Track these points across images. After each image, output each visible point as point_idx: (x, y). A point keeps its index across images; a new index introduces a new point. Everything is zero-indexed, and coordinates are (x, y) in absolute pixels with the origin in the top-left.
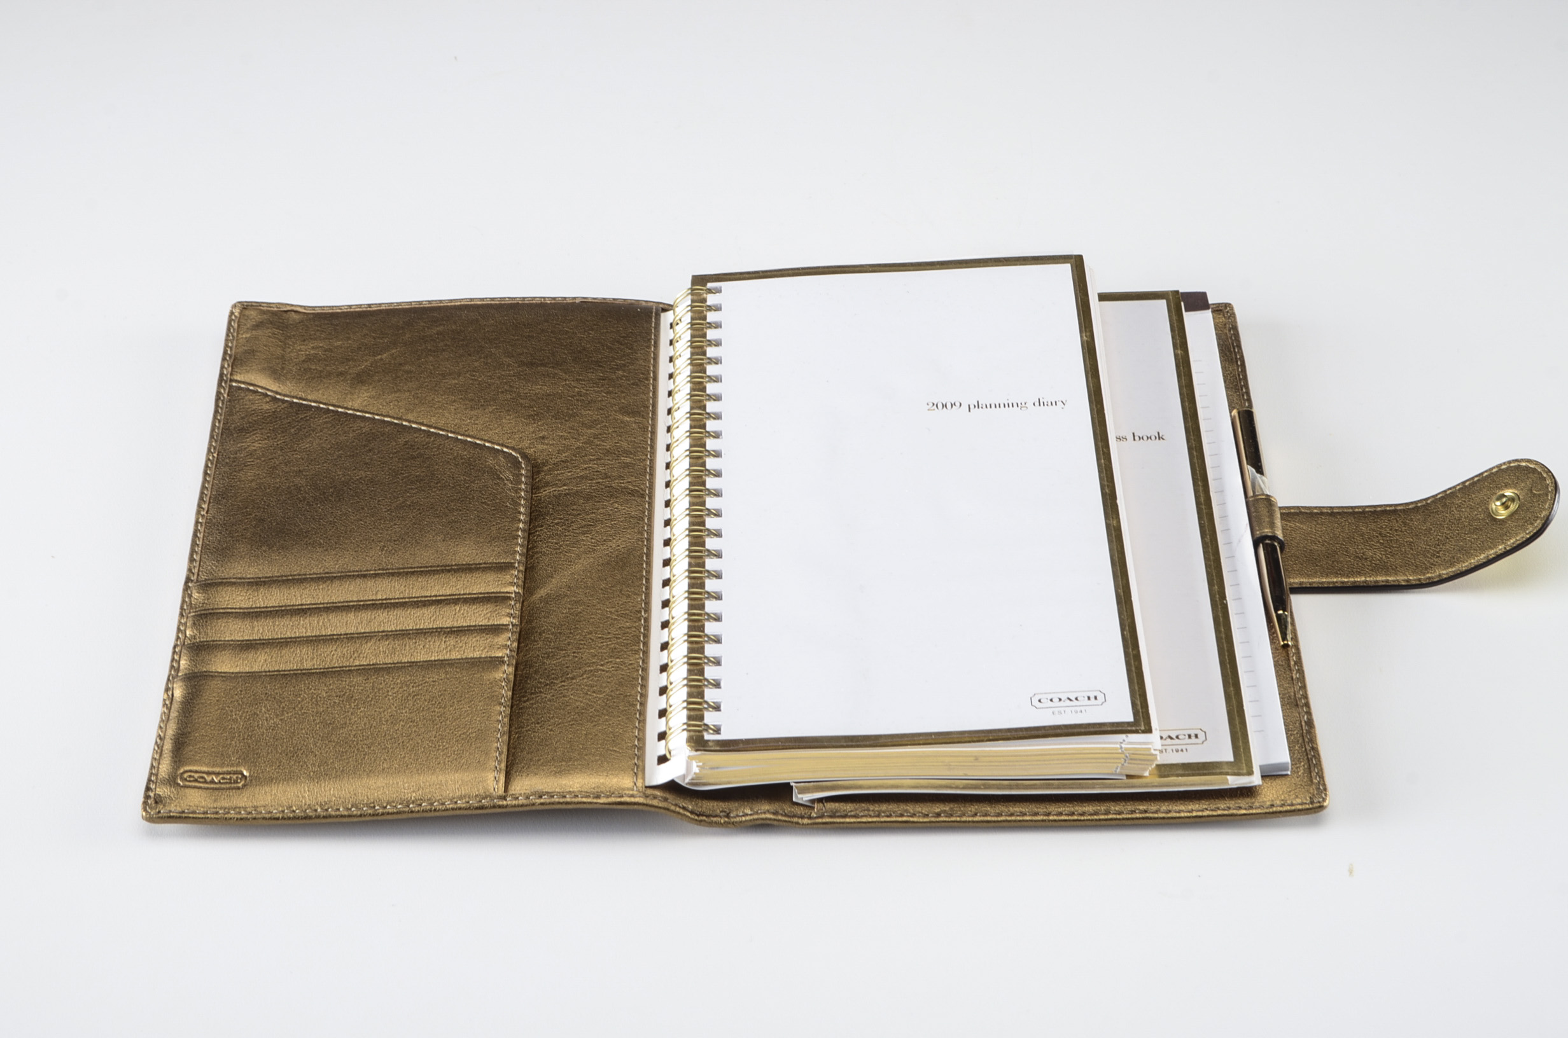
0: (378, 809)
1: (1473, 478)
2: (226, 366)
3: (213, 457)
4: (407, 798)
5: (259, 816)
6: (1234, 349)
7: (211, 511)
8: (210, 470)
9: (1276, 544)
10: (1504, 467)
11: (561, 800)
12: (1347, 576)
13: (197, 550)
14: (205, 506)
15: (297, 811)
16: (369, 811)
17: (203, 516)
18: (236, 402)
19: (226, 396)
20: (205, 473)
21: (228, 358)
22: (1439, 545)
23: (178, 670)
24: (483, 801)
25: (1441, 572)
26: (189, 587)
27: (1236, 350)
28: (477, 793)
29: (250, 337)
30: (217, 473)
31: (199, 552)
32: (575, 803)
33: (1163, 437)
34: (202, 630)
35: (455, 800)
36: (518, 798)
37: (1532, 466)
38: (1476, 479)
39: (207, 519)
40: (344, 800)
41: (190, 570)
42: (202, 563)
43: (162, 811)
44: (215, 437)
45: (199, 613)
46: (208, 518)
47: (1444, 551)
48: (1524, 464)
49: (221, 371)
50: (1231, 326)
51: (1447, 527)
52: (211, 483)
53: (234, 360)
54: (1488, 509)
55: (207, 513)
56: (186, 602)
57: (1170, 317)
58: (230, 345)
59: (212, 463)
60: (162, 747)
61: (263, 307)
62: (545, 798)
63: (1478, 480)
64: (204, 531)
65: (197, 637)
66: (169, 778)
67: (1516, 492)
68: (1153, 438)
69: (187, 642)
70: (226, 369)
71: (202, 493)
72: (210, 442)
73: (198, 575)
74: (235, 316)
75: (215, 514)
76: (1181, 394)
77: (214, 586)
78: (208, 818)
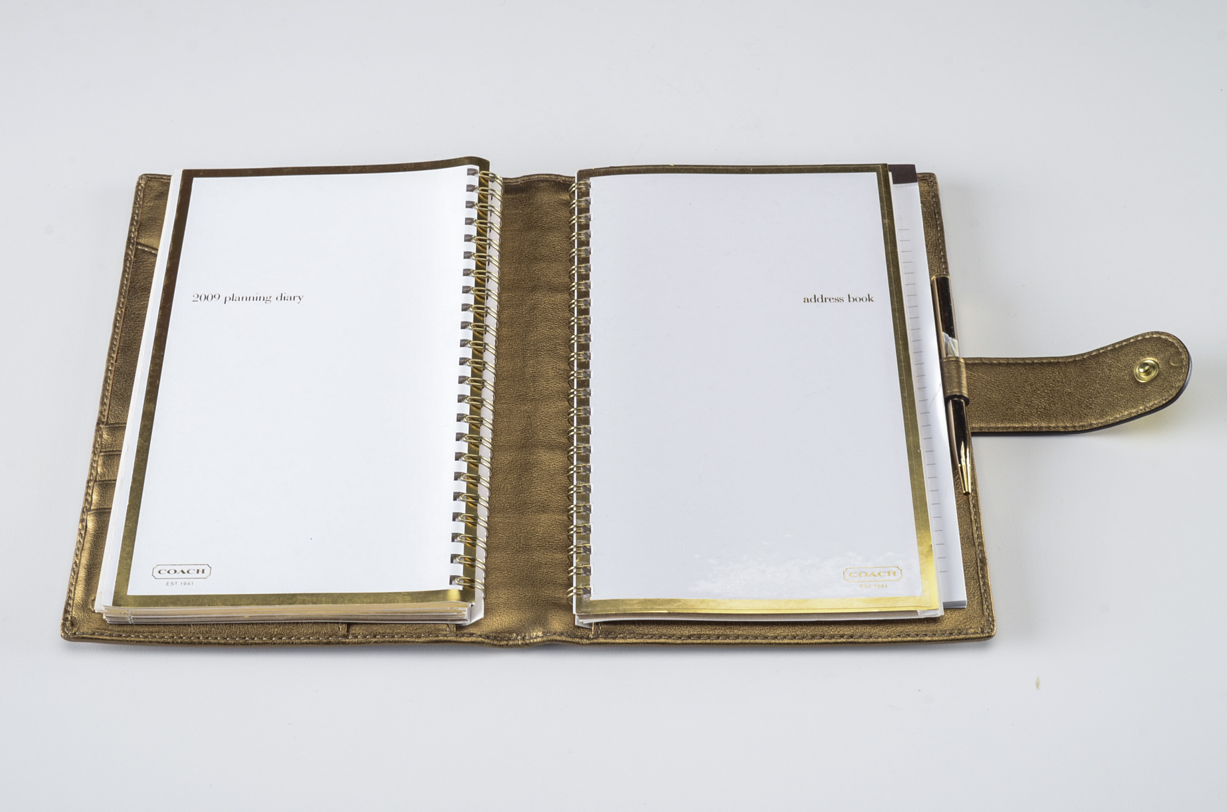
0: (247, 640)
1: (1121, 342)
2: (133, 230)
3: (122, 311)
4: (271, 632)
5: (154, 640)
6: (935, 215)
7: (119, 361)
8: (119, 323)
9: (962, 401)
10: (1147, 337)
11: (391, 640)
12: (1018, 422)
13: (107, 394)
14: (114, 356)
15: (184, 638)
16: (241, 641)
17: (112, 364)
18: (141, 263)
19: (132, 257)
20: (115, 326)
21: (135, 224)
22: (1091, 398)
23: (91, 504)
24: (330, 638)
25: (1092, 422)
26: (101, 428)
27: (937, 217)
28: (326, 631)
29: (153, 206)
30: (125, 326)
31: (109, 397)
32: (401, 642)
33: (872, 299)
34: (110, 469)
35: (308, 636)
36: (357, 637)
37: (1170, 340)
38: (1124, 343)
39: (115, 367)
40: (221, 631)
41: (101, 412)
42: (111, 407)
43: (77, 633)
44: (123, 294)
45: (108, 453)
46: (117, 366)
47: (1095, 403)
48: (1163, 337)
49: (129, 234)
50: (933, 194)
51: (1098, 383)
52: (119, 335)
53: (140, 226)
54: (1132, 371)
55: (116, 362)
56: (98, 441)
57: (880, 188)
58: (137, 212)
59: (120, 317)
60: (78, 573)
61: (164, 179)
62: (378, 638)
63: (1126, 345)
64: (113, 378)
65: (106, 475)
66: (83, 603)
67: (1156, 361)
68: (864, 299)
69: (98, 478)
70: (133, 232)
71: (112, 344)
72: (119, 298)
73: (108, 417)
74: (142, 187)
75: (122, 363)
76: (887, 260)
77: (120, 430)
78: (113, 640)
